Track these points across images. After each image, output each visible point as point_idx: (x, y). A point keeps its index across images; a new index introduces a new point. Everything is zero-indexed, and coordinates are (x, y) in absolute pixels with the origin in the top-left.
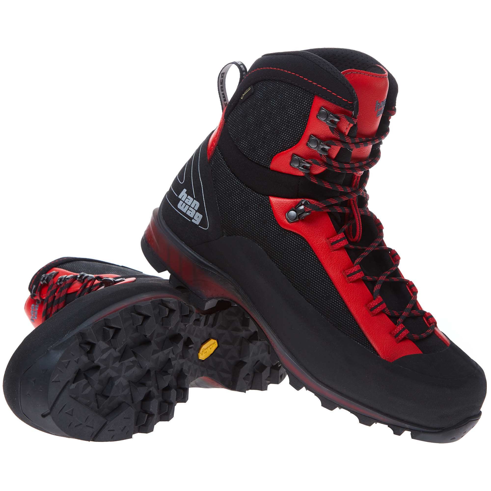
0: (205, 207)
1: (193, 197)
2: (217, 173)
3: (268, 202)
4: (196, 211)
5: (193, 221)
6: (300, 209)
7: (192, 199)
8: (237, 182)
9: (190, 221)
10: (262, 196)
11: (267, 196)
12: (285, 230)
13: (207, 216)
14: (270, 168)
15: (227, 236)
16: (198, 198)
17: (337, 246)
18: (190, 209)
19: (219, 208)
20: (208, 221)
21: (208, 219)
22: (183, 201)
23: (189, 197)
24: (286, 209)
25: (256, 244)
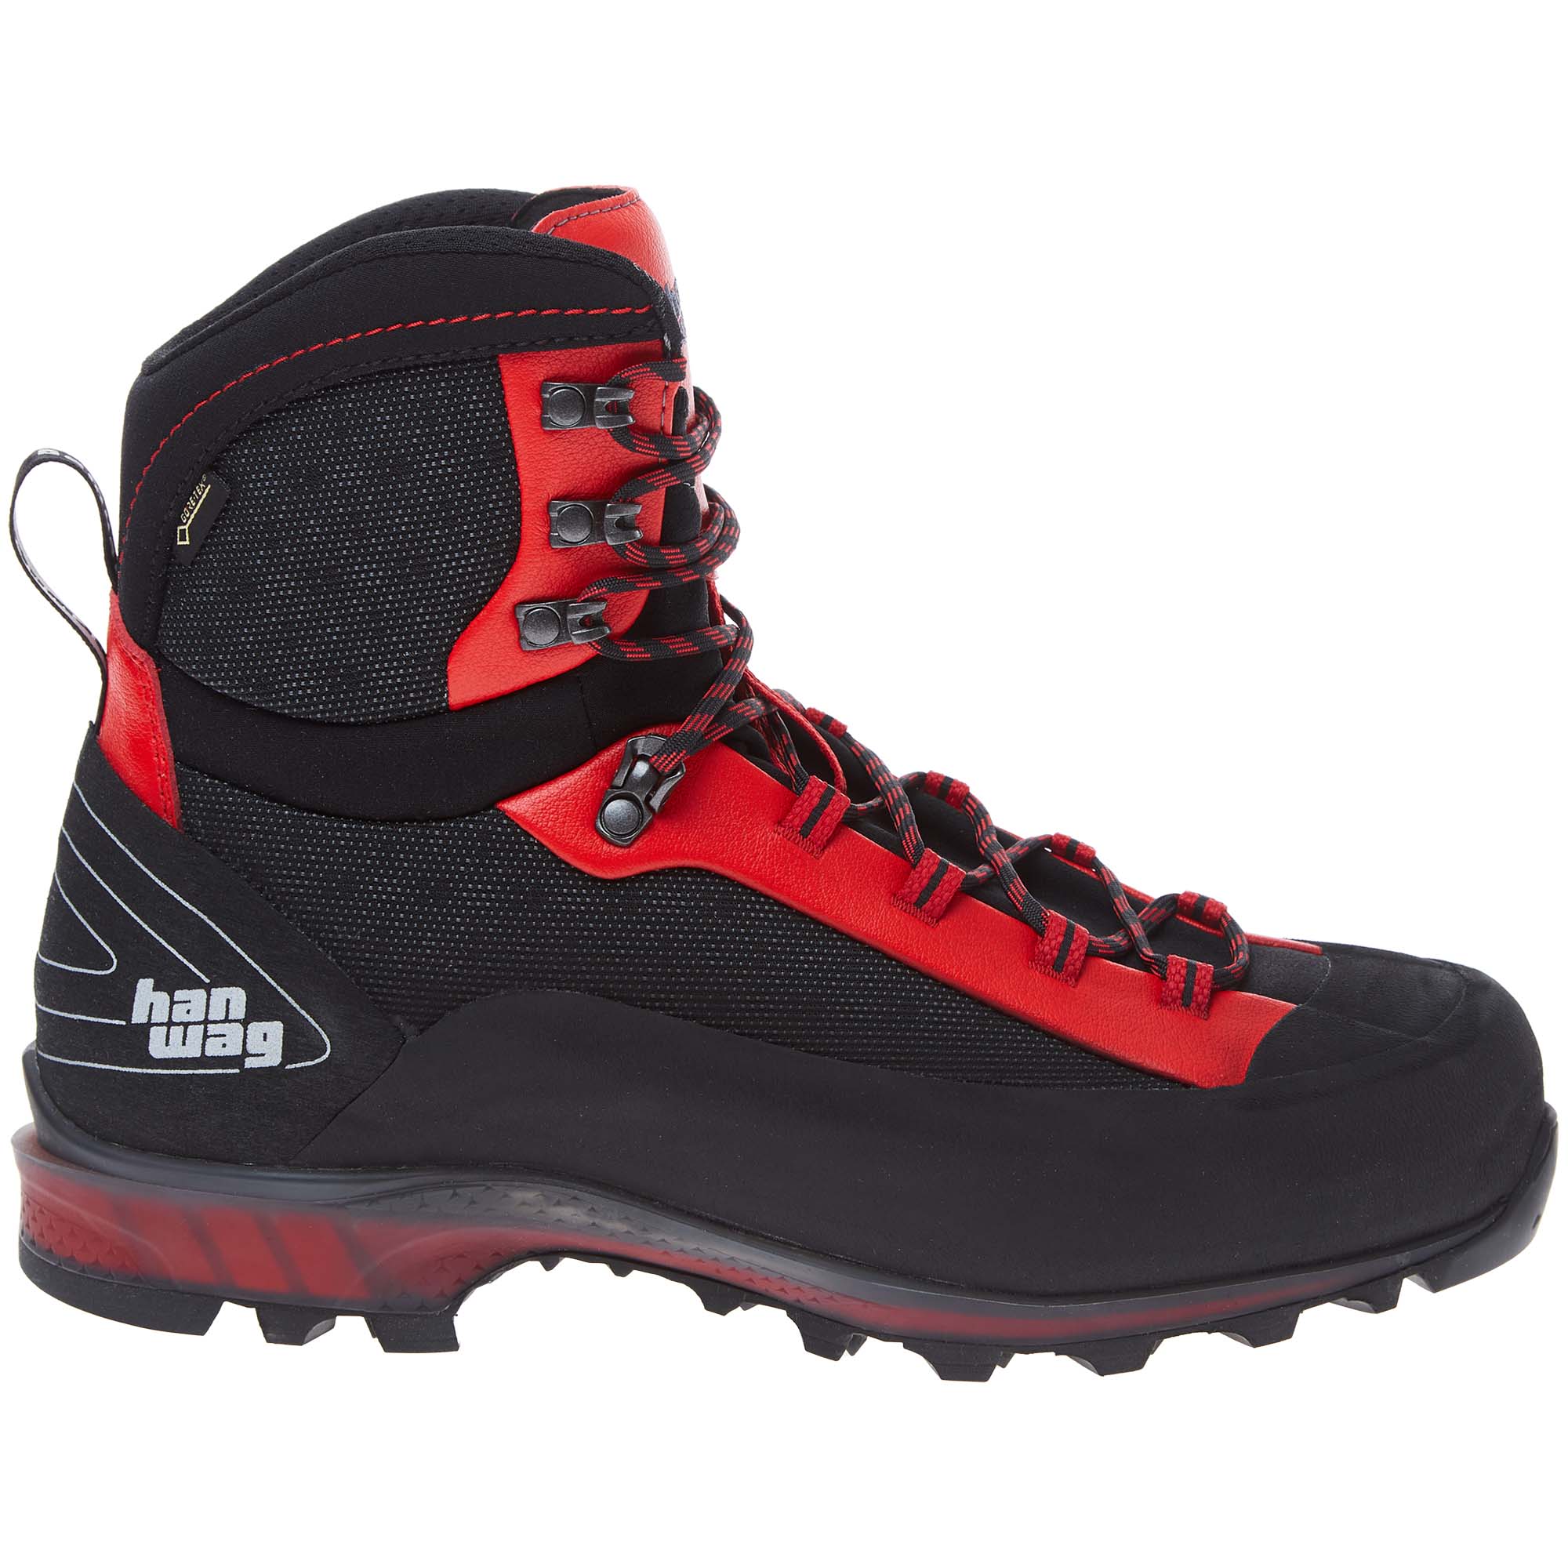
0: (275, 985)
1: (197, 984)
2: (243, 847)
3: (508, 825)
4: (245, 1023)
5: (250, 1063)
6: (641, 776)
7: (202, 993)
8: (348, 829)
9: (237, 1071)
10: (470, 821)
11: (487, 808)
12: (623, 880)
13: (303, 1012)
14: (449, 710)
15: (422, 1031)
16: (224, 972)
17: (823, 829)
18: (212, 1029)
19: (333, 957)
20: (317, 1026)
21: (311, 1020)
22: (161, 1024)
23: (179, 995)
24: (587, 809)
25: (549, 990)
